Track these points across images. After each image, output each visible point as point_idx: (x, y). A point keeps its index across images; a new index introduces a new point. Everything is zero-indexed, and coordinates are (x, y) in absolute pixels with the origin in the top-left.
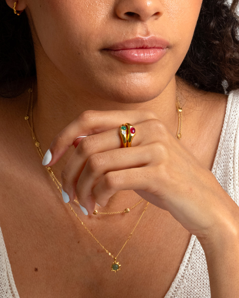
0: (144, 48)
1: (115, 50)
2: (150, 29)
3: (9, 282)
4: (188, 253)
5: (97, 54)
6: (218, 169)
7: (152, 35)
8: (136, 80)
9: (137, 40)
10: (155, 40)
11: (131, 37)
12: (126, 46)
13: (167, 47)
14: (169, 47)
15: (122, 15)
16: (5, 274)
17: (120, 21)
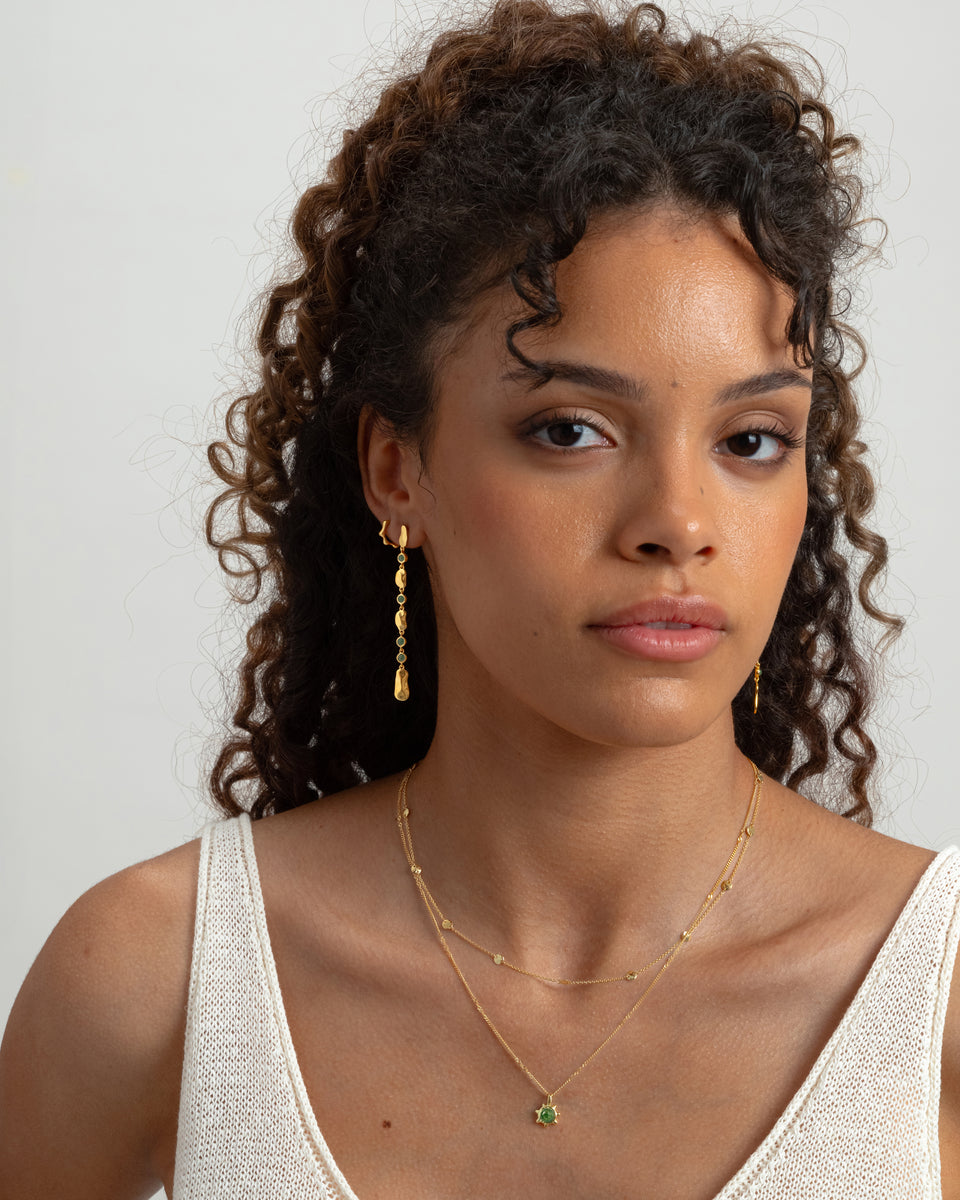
2: (690, 582)
4: (801, 1096)
7: (696, 599)
9: (662, 605)
11: (648, 597)
12: (640, 617)
13: (724, 630)
14: (726, 628)
15: (630, 550)
17: (626, 564)
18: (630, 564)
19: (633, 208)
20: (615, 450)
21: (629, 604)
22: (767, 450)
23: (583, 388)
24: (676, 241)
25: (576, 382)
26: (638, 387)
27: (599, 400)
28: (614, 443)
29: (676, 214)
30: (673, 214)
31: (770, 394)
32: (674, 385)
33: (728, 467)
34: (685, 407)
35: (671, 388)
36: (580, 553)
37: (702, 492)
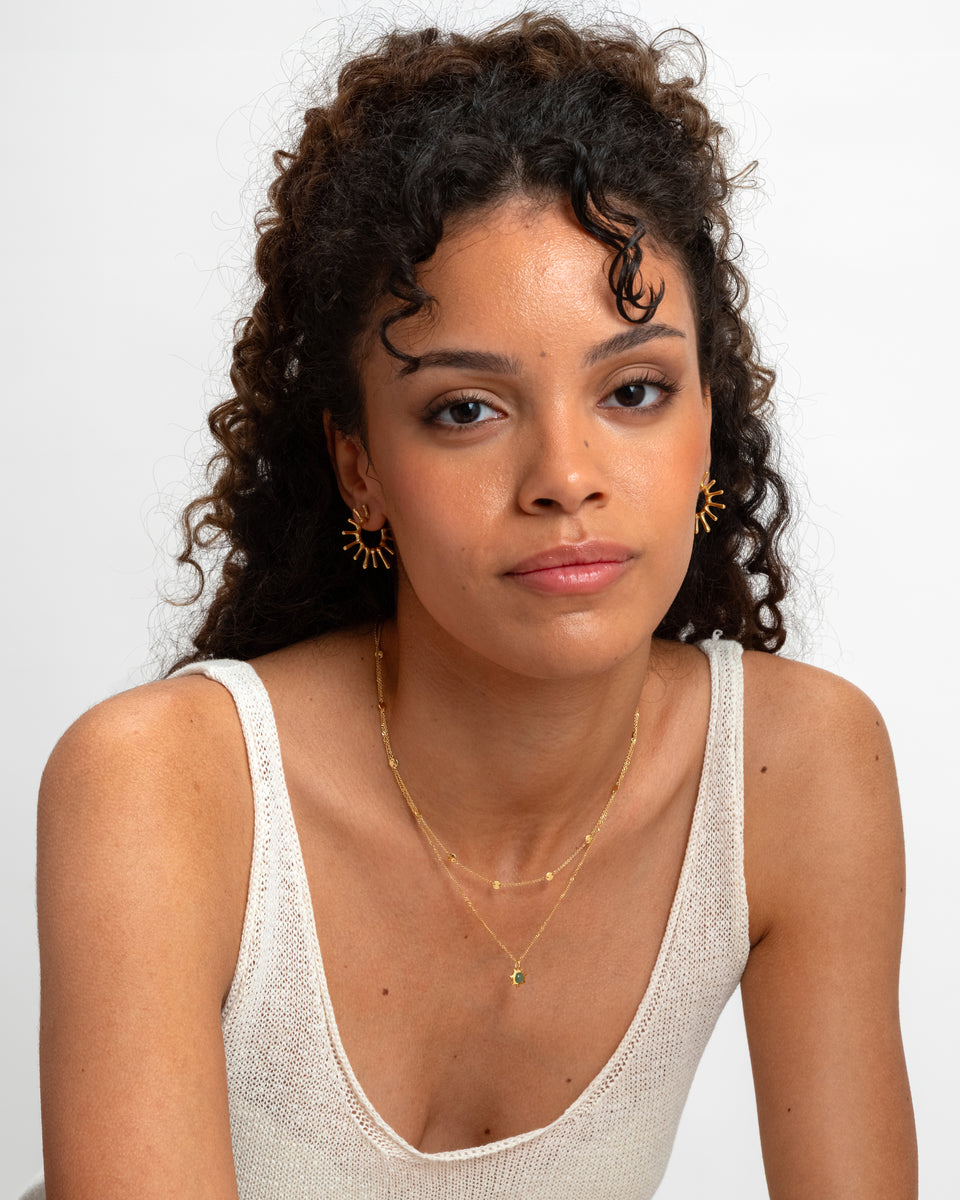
0: (579, 564)
1: (523, 574)
2: (586, 527)
3: (331, 1039)
5: (494, 583)
6: (709, 798)
7: (591, 538)
8: (572, 628)
9: (561, 551)
10: (598, 547)
11: (549, 546)
12: (544, 564)
13: (632, 558)
14: (632, 556)
15: (528, 506)
16: (323, 1025)
17: (528, 518)
18: (532, 518)
19: (488, 204)
20: (508, 420)
21: (533, 552)
22: (650, 397)
23: (466, 371)
24: (527, 227)
25: (457, 366)
26: (511, 362)
27: (482, 379)
28: (505, 415)
29: (527, 202)
30: (524, 203)
31: (638, 349)
32: (543, 355)
33: (614, 418)
34: (556, 373)
35: (540, 358)
36: (488, 513)
37: (587, 445)
